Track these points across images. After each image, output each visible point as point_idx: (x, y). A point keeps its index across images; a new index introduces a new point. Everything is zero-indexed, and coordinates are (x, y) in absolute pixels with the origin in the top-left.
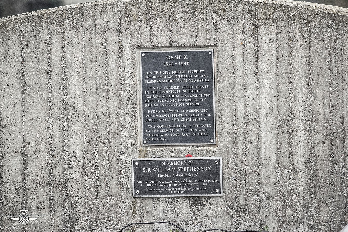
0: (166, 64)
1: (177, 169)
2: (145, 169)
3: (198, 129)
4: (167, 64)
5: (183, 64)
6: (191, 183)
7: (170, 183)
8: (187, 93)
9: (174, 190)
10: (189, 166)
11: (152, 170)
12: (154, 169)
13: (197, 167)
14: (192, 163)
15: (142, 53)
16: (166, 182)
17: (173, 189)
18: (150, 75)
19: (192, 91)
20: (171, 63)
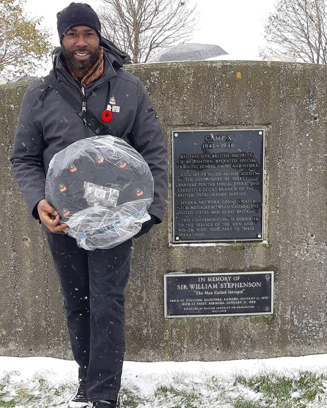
0: (204, 146)
1: (219, 286)
2: (180, 286)
3: (243, 222)
4: (206, 146)
5: (226, 146)
6: (236, 301)
7: (210, 302)
8: (230, 181)
9: (216, 309)
10: (234, 282)
11: (188, 287)
12: (192, 286)
13: (244, 283)
14: (238, 278)
15: (174, 133)
16: (205, 300)
17: (214, 308)
18: (184, 159)
19: (236, 178)
20: (211, 145)
